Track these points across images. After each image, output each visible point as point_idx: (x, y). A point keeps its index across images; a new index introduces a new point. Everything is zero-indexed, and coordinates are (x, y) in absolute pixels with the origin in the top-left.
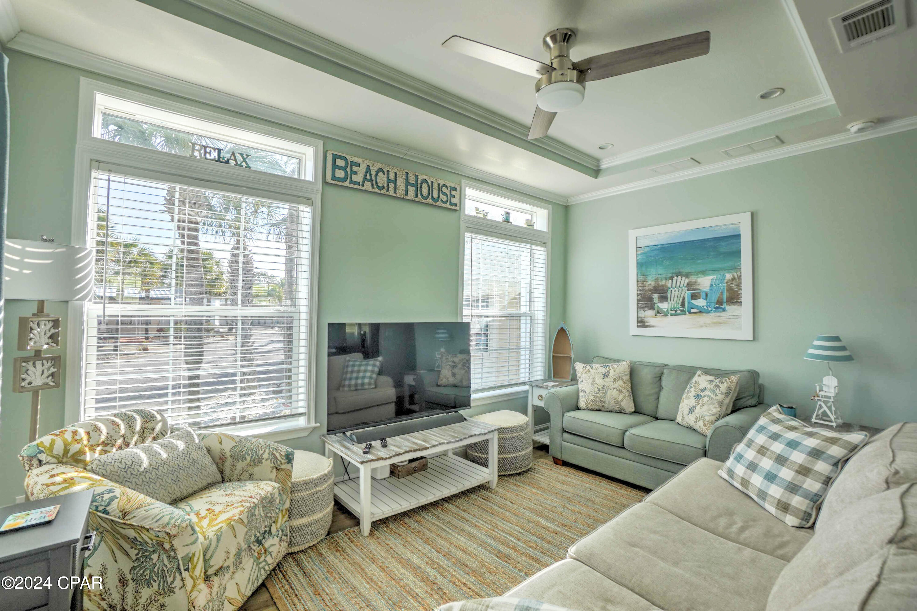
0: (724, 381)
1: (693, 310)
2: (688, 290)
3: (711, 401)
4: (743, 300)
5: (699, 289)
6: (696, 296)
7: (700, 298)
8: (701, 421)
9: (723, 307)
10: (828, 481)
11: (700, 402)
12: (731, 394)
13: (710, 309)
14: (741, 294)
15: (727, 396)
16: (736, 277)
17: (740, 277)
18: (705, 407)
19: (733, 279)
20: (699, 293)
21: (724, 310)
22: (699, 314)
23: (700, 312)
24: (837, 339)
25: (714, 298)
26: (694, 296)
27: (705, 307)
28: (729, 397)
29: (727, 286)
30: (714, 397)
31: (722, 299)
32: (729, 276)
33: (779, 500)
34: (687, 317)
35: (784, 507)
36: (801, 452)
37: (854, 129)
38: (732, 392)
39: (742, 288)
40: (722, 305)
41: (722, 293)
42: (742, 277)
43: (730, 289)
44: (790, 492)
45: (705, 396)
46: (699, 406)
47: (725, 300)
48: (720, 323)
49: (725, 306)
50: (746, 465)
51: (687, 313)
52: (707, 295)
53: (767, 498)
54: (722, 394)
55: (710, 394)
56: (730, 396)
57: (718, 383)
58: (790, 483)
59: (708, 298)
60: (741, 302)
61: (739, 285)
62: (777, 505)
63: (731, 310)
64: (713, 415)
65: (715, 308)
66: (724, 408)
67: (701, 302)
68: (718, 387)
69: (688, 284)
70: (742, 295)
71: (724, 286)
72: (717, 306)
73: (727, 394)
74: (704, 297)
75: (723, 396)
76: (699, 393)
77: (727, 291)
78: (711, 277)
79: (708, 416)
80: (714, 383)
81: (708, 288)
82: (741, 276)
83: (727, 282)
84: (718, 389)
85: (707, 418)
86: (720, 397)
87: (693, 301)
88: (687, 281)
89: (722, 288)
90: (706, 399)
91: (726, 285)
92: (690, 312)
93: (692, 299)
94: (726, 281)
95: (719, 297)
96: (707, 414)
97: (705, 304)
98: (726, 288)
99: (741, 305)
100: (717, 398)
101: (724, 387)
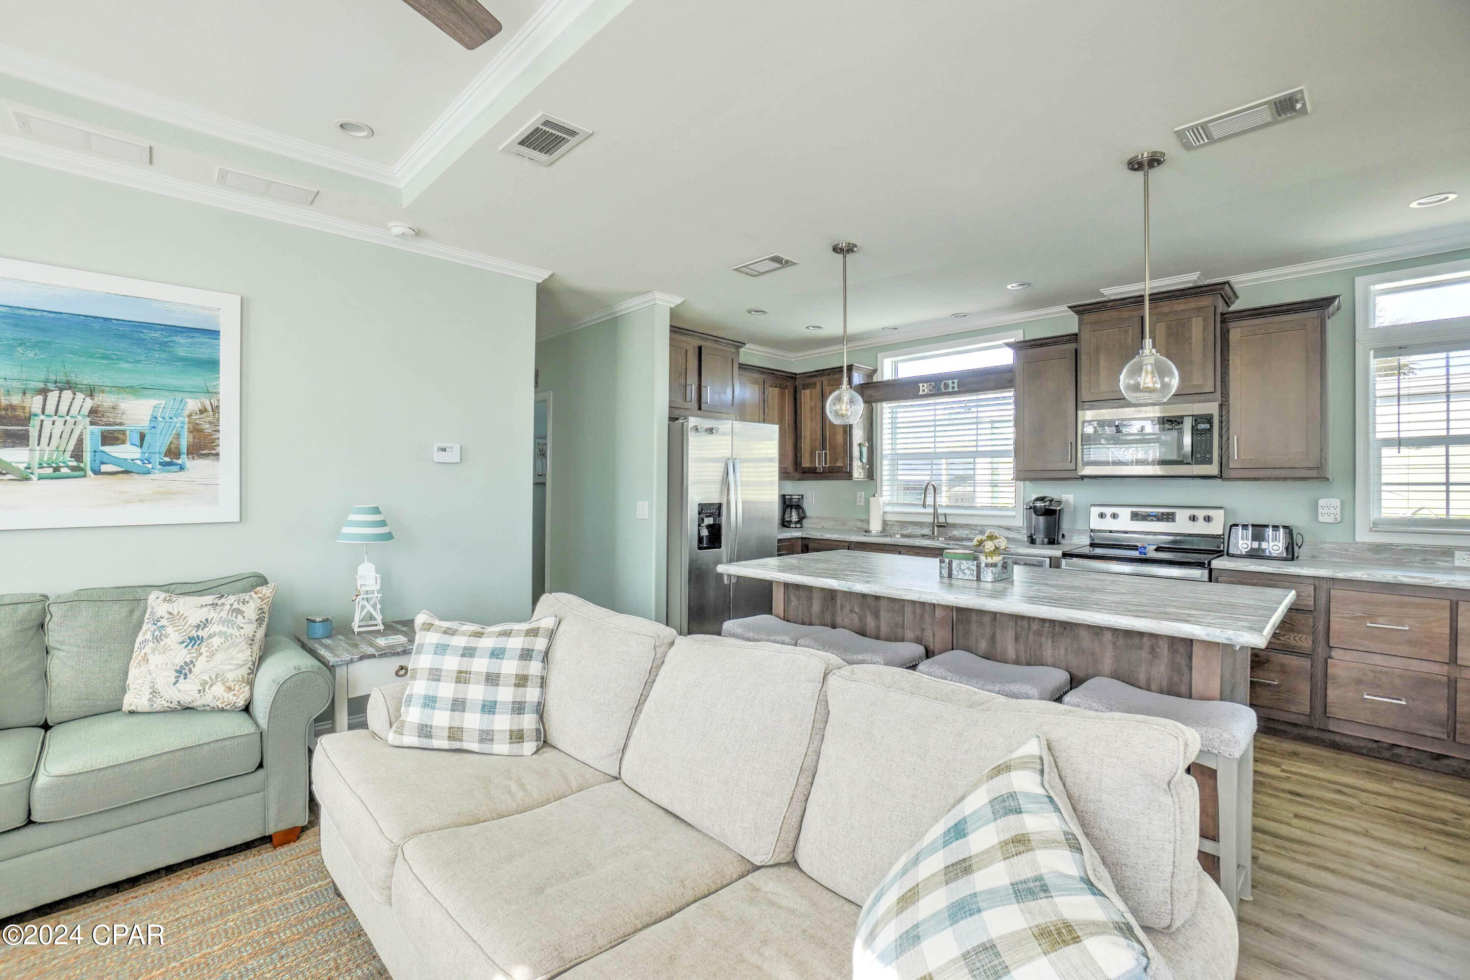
0: (247, 598)
1: (104, 468)
2: (92, 423)
3: (231, 642)
4: (221, 450)
5: (121, 424)
6: (117, 439)
7: (123, 442)
8: (219, 684)
9: (179, 462)
10: (543, 682)
11: (203, 650)
12: (266, 620)
13: (150, 466)
14: (218, 438)
15: (260, 625)
16: (209, 408)
17: (216, 409)
18: (219, 657)
19: (203, 411)
20: (123, 432)
21: (182, 468)
22: (124, 476)
23: (126, 472)
24: (376, 511)
25: (159, 443)
26: (109, 439)
27: (139, 462)
28: (264, 626)
29: (189, 422)
30: (235, 632)
31: (178, 448)
32: (193, 405)
33: (511, 731)
34: (91, 482)
35: (517, 737)
36: (511, 658)
37: (397, 230)
38: (266, 616)
39: (221, 428)
40: (178, 458)
41: (178, 436)
42: (221, 410)
43: (195, 430)
44: (518, 714)
45: (211, 636)
46: (203, 659)
47: (184, 448)
48: (173, 493)
49: (183, 459)
50: (450, 707)
51: (90, 473)
52: (142, 437)
53: (495, 737)
54: (250, 622)
55: (224, 629)
56: (265, 623)
57: (235, 606)
58: (514, 703)
59: (145, 444)
60: (217, 455)
61: (215, 423)
62: (511, 738)
63: (197, 467)
64: (241, 666)
65: (161, 464)
66: (256, 648)
67: (127, 452)
68: (239, 612)
69: (93, 412)
70: (221, 442)
71: (182, 423)
72: (167, 459)
73: (260, 621)
74: (138, 442)
75: (254, 626)
76: (194, 633)
77: (190, 432)
78: (154, 402)
79: (231, 670)
80: (227, 607)
81: (147, 423)
82: (218, 407)
83: (190, 416)
84: (240, 617)
85: (231, 676)
86: (249, 629)
87: (106, 449)
88: (89, 404)
89: (178, 425)
90: (216, 641)
91: (187, 420)
92: (97, 472)
93: (103, 444)
94: (187, 413)
95: (171, 443)
96: (227, 667)
97: (138, 456)
98: (186, 426)
99: (218, 459)
100: (242, 632)
101: (251, 610)
